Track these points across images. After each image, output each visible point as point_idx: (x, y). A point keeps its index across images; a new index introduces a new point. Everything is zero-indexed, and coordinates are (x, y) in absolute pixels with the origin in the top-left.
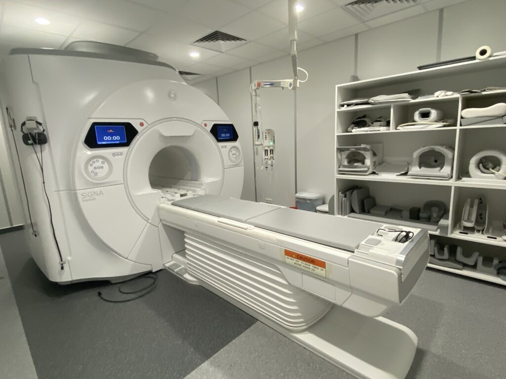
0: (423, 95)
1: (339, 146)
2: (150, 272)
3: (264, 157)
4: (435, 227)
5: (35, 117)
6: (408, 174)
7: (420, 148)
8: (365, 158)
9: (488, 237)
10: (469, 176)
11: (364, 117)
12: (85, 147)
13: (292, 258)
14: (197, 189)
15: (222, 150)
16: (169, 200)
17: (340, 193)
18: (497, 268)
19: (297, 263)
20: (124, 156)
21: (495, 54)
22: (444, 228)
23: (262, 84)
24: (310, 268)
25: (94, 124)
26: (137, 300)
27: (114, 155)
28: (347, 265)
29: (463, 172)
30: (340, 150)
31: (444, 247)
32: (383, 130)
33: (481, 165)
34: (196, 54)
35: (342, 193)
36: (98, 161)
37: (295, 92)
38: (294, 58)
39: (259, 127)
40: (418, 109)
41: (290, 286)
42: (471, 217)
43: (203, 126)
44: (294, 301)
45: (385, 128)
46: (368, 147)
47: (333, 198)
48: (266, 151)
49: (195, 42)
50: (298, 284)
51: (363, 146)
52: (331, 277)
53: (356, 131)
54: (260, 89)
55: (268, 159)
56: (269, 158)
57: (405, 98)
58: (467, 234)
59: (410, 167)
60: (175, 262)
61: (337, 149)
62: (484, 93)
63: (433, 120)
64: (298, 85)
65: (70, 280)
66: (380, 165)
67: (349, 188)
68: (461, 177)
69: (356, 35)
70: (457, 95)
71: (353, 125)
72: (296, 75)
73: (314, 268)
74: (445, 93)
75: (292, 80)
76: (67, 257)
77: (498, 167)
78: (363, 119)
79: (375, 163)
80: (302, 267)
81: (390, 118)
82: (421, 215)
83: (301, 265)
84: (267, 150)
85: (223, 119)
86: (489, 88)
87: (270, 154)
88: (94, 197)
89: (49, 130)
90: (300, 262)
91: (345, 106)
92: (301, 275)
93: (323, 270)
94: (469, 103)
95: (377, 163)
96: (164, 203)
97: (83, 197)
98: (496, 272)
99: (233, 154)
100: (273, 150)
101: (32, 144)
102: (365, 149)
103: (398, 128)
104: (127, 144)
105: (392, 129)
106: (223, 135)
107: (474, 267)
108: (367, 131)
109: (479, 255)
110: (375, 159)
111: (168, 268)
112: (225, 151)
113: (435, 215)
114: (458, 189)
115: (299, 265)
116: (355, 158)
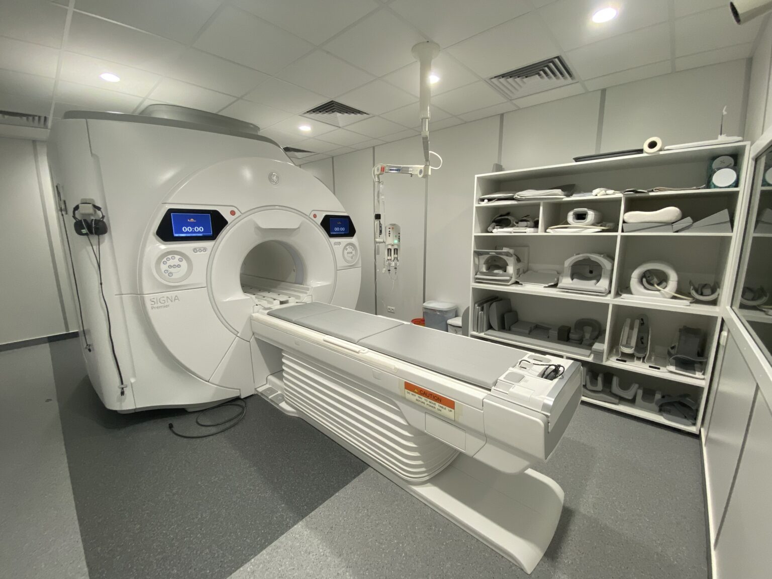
0: (579, 191)
1: (477, 249)
2: (238, 399)
3: (387, 257)
4: (588, 352)
5: (92, 200)
6: (558, 287)
7: (573, 256)
8: (507, 265)
9: (650, 367)
10: (630, 292)
11: (508, 214)
12: (157, 239)
13: (413, 393)
14: (301, 295)
15: (335, 247)
16: (265, 309)
17: (476, 305)
18: (659, 405)
19: (419, 399)
20: (208, 252)
21: (666, 148)
22: (599, 354)
23: (387, 169)
24: (435, 408)
25: (170, 211)
26: (218, 435)
27: (195, 250)
28: (481, 407)
29: (623, 287)
30: (477, 254)
31: (598, 376)
32: (530, 231)
33: (644, 280)
34: (306, 128)
35: (478, 306)
36: (173, 258)
37: (427, 182)
38: (425, 141)
39: (382, 220)
40: (572, 209)
41: (409, 427)
42: (630, 341)
43: (312, 216)
44: (414, 446)
45: (532, 229)
46: (511, 251)
47: (467, 310)
48: (389, 250)
49: (305, 113)
50: (421, 426)
51: (505, 250)
52: (461, 420)
53: (498, 232)
54: (383, 175)
55: (391, 260)
56: (393, 259)
57: (558, 194)
58: (625, 361)
59: (560, 277)
60: (270, 386)
61: (475, 252)
62: (651, 194)
63: (590, 224)
64: (430, 173)
65: (134, 407)
66: (524, 274)
67: (486, 300)
68: (620, 293)
69: (502, 115)
70: (619, 195)
71: (494, 224)
72: (427, 160)
73: (440, 409)
74: (606, 191)
75: (423, 166)
76: (130, 379)
77: (664, 284)
78: (506, 217)
79: (518, 270)
80: (425, 406)
81: (539, 217)
82: (572, 336)
83: (424, 403)
84: (391, 250)
85: (337, 209)
86: (657, 188)
87: (394, 254)
88: (166, 304)
89: (110, 216)
90: (423, 399)
91: (486, 201)
92: (424, 415)
93: (451, 411)
94: (634, 204)
95: (521, 271)
96: (258, 312)
97: (153, 303)
98: (657, 408)
99: (348, 253)
100: (397, 250)
101: (86, 234)
102: (508, 254)
103: (548, 231)
104: (213, 237)
105: (540, 232)
106: (337, 229)
107: (632, 402)
108: (511, 233)
109: (639, 388)
110: (520, 265)
111: (261, 393)
112: (338, 249)
113: (587, 336)
114: (617, 308)
115: (422, 402)
116: (495, 264)
